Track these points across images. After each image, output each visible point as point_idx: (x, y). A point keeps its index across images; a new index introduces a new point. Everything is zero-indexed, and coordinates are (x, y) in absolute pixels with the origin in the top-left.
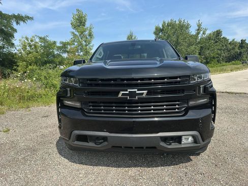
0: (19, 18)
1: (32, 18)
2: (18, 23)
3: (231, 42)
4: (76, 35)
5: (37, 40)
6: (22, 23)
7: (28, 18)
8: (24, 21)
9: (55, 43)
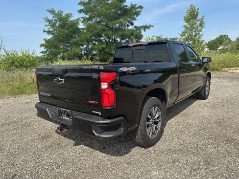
4: (187, 27)
8: (148, 29)
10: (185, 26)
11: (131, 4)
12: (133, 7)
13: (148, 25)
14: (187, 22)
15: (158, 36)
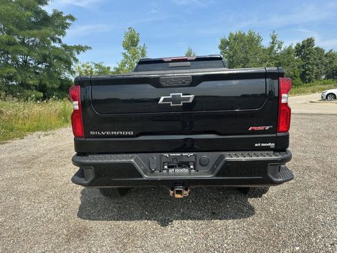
0: (80, 49)
1: (90, 48)
2: (78, 53)
3: (327, 54)
4: (127, 56)
5: (93, 66)
6: (81, 52)
7: (87, 48)
8: (84, 51)
9: (109, 68)
10: (124, 54)
11: (55, 11)
12: (57, 15)
13: (84, 46)
14: (127, 48)
15: (97, 63)
